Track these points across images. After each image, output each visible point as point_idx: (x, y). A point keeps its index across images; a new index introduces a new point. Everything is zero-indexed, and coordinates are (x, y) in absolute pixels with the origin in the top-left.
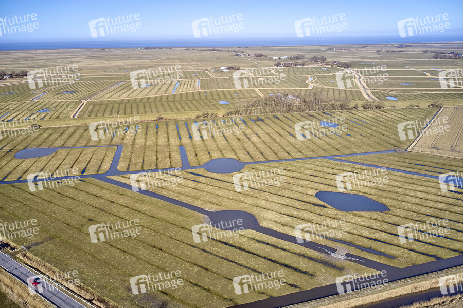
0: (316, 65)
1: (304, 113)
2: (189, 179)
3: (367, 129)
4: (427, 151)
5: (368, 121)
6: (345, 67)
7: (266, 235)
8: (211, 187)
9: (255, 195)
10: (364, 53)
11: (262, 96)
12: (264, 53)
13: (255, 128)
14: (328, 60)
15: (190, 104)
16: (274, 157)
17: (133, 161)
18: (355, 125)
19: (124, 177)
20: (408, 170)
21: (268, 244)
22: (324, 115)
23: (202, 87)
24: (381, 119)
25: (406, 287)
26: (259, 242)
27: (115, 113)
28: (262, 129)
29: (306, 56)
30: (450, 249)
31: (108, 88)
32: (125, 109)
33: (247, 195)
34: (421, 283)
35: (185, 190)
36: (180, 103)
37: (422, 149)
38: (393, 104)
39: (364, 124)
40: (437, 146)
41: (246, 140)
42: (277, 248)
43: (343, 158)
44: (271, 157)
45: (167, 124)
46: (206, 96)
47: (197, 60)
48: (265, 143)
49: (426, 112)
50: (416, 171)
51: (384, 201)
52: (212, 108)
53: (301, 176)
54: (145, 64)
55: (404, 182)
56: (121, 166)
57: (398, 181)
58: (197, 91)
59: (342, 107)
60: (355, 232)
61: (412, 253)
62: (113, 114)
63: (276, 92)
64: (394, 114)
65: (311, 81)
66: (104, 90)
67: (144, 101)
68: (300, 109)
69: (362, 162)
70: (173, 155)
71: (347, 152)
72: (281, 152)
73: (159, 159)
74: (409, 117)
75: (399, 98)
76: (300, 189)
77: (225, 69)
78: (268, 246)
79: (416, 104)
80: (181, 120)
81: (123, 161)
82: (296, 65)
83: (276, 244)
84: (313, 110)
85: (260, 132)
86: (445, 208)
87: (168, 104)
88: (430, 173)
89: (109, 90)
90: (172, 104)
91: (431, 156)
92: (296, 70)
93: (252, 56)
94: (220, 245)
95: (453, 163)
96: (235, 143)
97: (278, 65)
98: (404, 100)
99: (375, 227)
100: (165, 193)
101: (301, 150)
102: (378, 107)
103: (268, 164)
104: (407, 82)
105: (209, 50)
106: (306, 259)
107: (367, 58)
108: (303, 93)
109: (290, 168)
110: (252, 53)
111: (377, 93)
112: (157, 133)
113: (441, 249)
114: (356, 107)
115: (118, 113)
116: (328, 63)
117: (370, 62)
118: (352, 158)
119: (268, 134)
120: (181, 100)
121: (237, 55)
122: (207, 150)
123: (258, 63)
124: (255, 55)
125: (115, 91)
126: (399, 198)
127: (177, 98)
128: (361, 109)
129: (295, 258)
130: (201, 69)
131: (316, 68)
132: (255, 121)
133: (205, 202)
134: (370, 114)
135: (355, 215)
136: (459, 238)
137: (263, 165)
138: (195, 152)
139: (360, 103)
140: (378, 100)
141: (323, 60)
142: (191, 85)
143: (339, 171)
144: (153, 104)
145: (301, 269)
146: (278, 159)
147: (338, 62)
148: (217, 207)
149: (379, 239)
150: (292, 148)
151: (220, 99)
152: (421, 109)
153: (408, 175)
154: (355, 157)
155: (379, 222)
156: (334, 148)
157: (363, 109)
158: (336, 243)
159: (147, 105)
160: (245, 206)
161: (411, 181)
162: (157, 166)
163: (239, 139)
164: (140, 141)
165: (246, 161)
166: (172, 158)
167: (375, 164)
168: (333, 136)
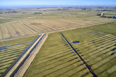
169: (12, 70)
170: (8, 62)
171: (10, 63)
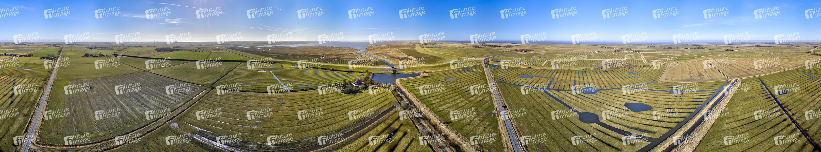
0: (628, 51)
4: (664, 81)
5: (645, 71)
6: (637, 52)
7: (602, 127)
8: (582, 100)
9: (600, 105)
10: (644, 47)
12: (611, 47)
13: (604, 75)
14: (632, 49)
15: (582, 64)
16: (610, 88)
17: (556, 85)
18: (640, 73)
20: (659, 89)
21: (602, 132)
23: (587, 58)
24: (649, 70)
25: (661, 148)
26: (598, 130)
28: (607, 75)
29: (625, 48)
33: (597, 105)
34: (666, 144)
35: (572, 101)
39: (644, 73)
41: (600, 79)
42: (606, 134)
44: (609, 87)
45: (572, 72)
47: (587, 49)
48: (607, 81)
50: (661, 90)
51: (651, 105)
52: (590, 66)
53: (619, 96)
55: (657, 95)
56: (551, 87)
58: (585, 60)
59: (636, 66)
60: (640, 122)
61: (662, 128)
76: (618, 102)
77: (597, 52)
78: (602, 133)
80: (577, 70)
81: (552, 85)
82: (621, 51)
83: (605, 132)
84: (626, 67)
85: (606, 77)
86: (671, 104)
88: (666, 90)
91: (666, 83)
92: (621, 53)
94: (581, 130)
97: (615, 51)
99: (648, 118)
100: (564, 101)
101: (620, 84)
102: (648, 66)
103: (607, 91)
105: (592, 45)
106: (618, 140)
107: (644, 49)
109: (615, 93)
110: (607, 47)
112: (567, 75)
113: (672, 123)
116: (632, 51)
120: (579, 63)
121: (602, 47)
122: (584, 83)
123: (609, 50)
126: (656, 102)
128: (642, 67)
129: (613, 140)
130: (588, 52)
132: (604, 72)
133: (579, 107)
134: (645, 68)
135: (640, 113)
138: (580, 84)
139: (642, 65)
141: (630, 49)
142: (584, 57)
145: (615, 146)
146: (611, 88)
147: (635, 50)
148: (583, 110)
149: (649, 124)
150: (617, 83)
151: (593, 63)
153: (659, 92)
155: (649, 116)
156: (633, 83)
158: (632, 129)
160: (595, 110)
161: (660, 94)
162: (564, 88)
163: (597, 79)
164: (561, 77)
165: (598, 89)
168: (633, 78)
169: (684, 130)
170: (682, 114)
171: (683, 116)
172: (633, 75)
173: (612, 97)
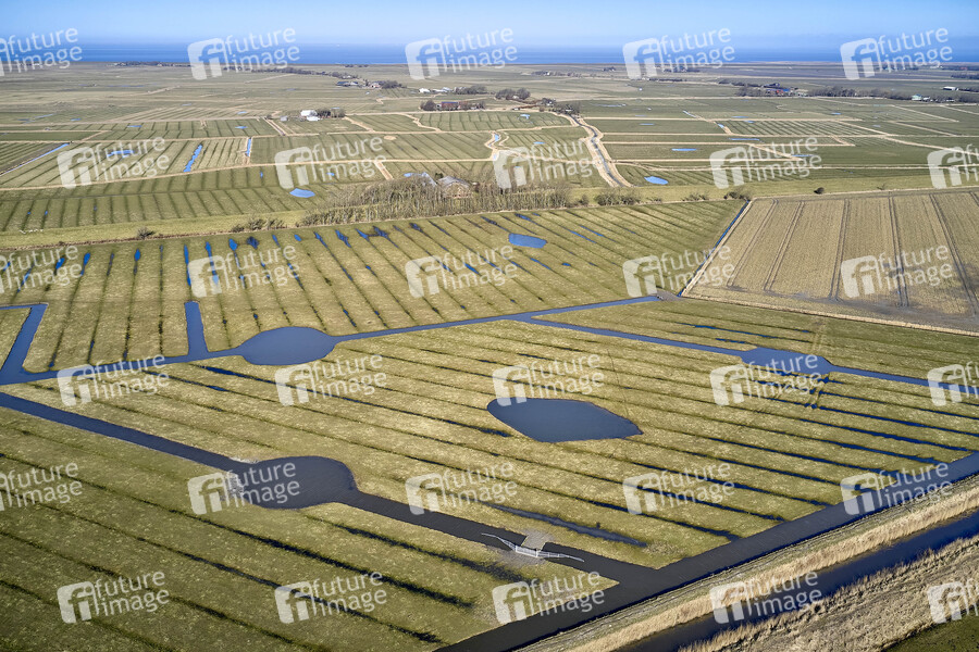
0: (508, 109)
1: (474, 217)
2: (202, 385)
3: (603, 250)
4: (720, 296)
5: (605, 232)
6: (566, 113)
7: (370, 514)
9: (354, 416)
10: (607, 82)
11: (388, 177)
12: (399, 79)
13: (369, 254)
14: (535, 96)
15: (224, 199)
16: (405, 322)
17: (67, 344)
18: (580, 240)
19: (37, 387)
20: (681, 338)
21: (373, 536)
22: (519, 221)
23: (256, 157)
24: (633, 228)
25: (666, 613)
26: (353, 531)
27: (34, 225)
28: (382, 254)
29: (489, 89)
30: (757, 514)
31: (25, 159)
32: (63, 212)
33: (336, 415)
34: (696, 601)
35: (188, 412)
36: (199, 196)
37: (710, 292)
38: (657, 194)
39: (599, 238)
40: (738, 283)
41: (345, 281)
42: (393, 543)
43: (551, 317)
44: (398, 320)
45: (161, 248)
46: (262, 179)
47: (250, 94)
48: (385, 287)
49: (720, 210)
50: (696, 340)
51: (631, 413)
52: (274, 206)
53: (459, 363)
54: (126, 102)
55: (673, 367)
56: (35, 359)
57: (660, 365)
58: (243, 166)
59: (556, 201)
60: (566, 489)
61: (682, 530)
62: (30, 226)
63: (420, 168)
64: (660, 215)
65: (496, 144)
66: (14, 164)
67: (111, 191)
68: (468, 207)
69: (590, 325)
70: (168, 324)
71: (560, 302)
72: (421, 308)
73: (133, 337)
74: (687, 222)
75: (671, 179)
76: (455, 396)
77: (312, 115)
78: (373, 541)
79: (702, 194)
80: (197, 237)
81: (40, 346)
82: (466, 107)
83: (391, 535)
84: (494, 208)
85: (378, 262)
86: (749, 421)
87: (170, 198)
88: (724, 345)
89: (26, 165)
90: (178, 198)
91: (728, 306)
92: (466, 118)
93: (375, 85)
94: (260, 547)
95: (767, 320)
96: (318, 291)
97: (429, 107)
98: (681, 184)
99: (608, 476)
101: (462, 300)
102: (629, 201)
103: (389, 338)
104: (686, 147)
105: (278, 71)
106: (458, 566)
107: (612, 93)
108: (476, 171)
109: (436, 346)
110: (375, 78)
111: (627, 169)
112: (135, 270)
113: (739, 515)
114: (583, 202)
115: (43, 221)
116: (534, 104)
117: (617, 103)
118: (569, 318)
119: (395, 267)
120: (203, 188)
121: (341, 84)
122: (253, 310)
123: (386, 102)
124: (380, 83)
125: (43, 168)
126: (661, 404)
127: (194, 185)
128: (594, 205)
129: (433, 565)
130: (258, 114)
131: (508, 115)
133: (234, 439)
134: (611, 215)
135: (569, 449)
136: (774, 488)
137: (377, 341)
138: (223, 315)
139: (592, 192)
140: (629, 185)
141: (523, 96)
142: (230, 152)
143: (541, 347)
144: (133, 200)
145: (443, 591)
146: (412, 324)
147: (554, 102)
148: (262, 450)
149: (616, 503)
150: (445, 297)
152: (712, 203)
153: (682, 351)
154: (576, 313)
155: (617, 464)
156: (534, 294)
157: (598, 205)
158: (525, 520)
159: (118, 201)
160: (328, 443)
161: (686, 363)
163: (327, 281)
164: (90, 291)
165: (340, 333)
166: (165, 333)
167: (616, 328)
168: (534, 267)
169: (804, 560)
170: (803, 482)
171: (811, 495)
172: (533, 253)
173: (421, 372)
